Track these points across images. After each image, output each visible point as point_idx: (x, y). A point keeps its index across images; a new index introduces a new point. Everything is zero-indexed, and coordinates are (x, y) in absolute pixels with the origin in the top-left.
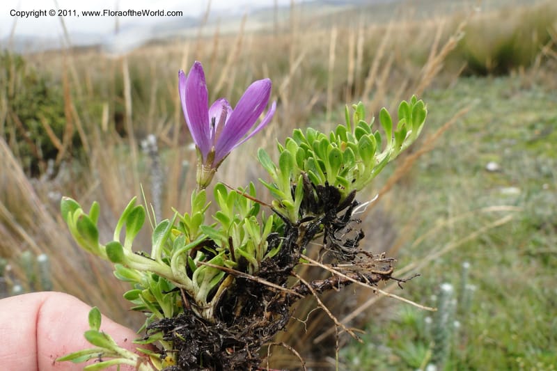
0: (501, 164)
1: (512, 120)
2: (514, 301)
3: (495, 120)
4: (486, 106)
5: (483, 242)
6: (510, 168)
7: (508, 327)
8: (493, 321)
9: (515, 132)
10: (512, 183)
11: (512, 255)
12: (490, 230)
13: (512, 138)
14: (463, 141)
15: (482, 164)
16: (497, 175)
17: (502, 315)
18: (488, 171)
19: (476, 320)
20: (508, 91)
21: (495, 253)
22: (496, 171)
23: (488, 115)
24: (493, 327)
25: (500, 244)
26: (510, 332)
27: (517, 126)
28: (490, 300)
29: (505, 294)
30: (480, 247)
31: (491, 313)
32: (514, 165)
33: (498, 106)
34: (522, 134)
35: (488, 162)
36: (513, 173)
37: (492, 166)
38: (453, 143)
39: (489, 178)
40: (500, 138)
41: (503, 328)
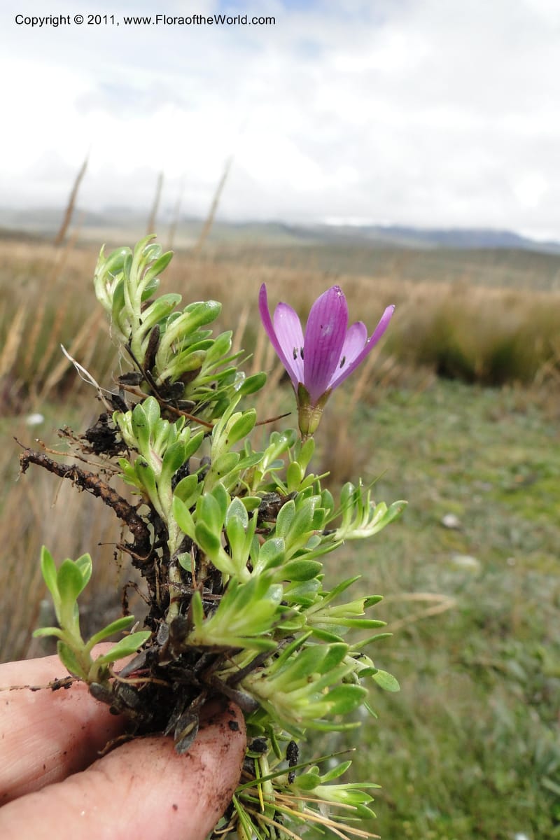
0: (462, 519)
1: (492, 454)
2: (423, 732)
3: (471, 451)
4: (464, 428)
5: (408, 636)
6: (473, 527)
7: (406, 772)
8: (389, 761)
9: (493, 473)
10: (470, 550)
11: (439, 662)
12: (421, 620)
13: (486, 480)
14: (422, 476)
15: (437, 514)
16: (455, 534)
17: (403, 753)
18: (443, 526)
19: (366, 757)
20: (496, 411)
21: (419, 656)
22: (455, 529)
23: (463, 442)
24: (387, 770)
25: (429, 641)
26: (407, 779)
27: (496, 465)
28: (394, 728)
29: (416, 721)
30: (403, 643)
31: (390, 749)
32: (479, 522)
33: (480, 430)
34: (500, 478)
35: (447, 512)
36: (473, 535)
37: (450, 520)
38: (408, 477)
39: (443, 536)
40: (471, 479)
41: (398, 773)
